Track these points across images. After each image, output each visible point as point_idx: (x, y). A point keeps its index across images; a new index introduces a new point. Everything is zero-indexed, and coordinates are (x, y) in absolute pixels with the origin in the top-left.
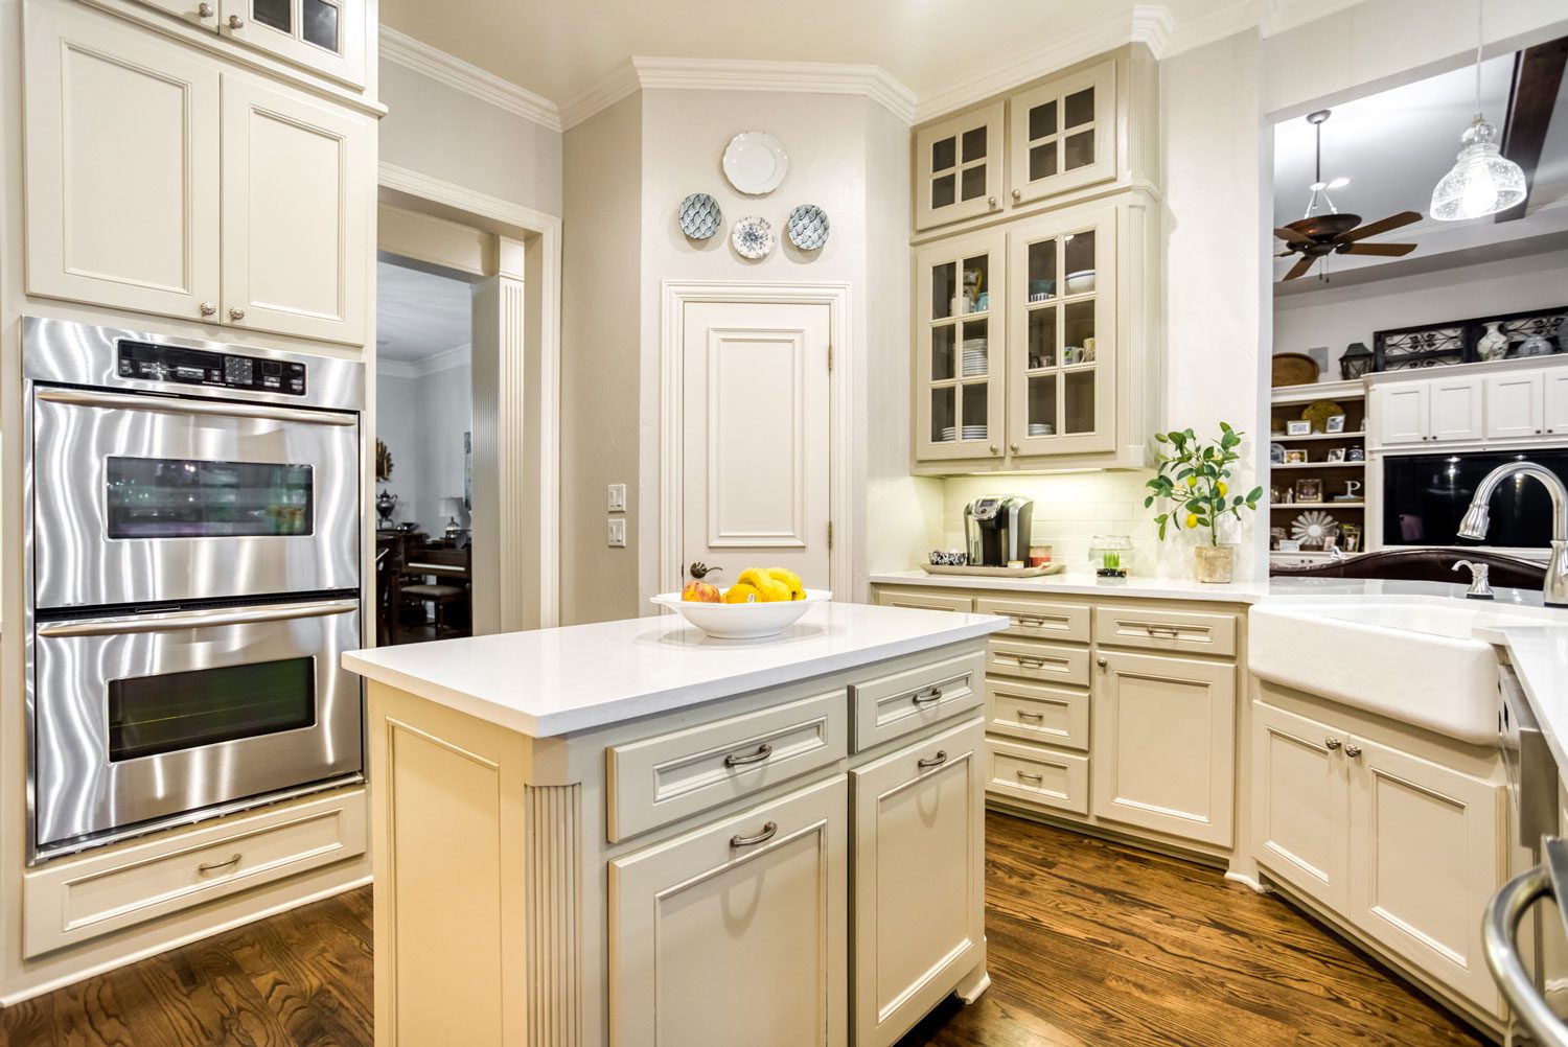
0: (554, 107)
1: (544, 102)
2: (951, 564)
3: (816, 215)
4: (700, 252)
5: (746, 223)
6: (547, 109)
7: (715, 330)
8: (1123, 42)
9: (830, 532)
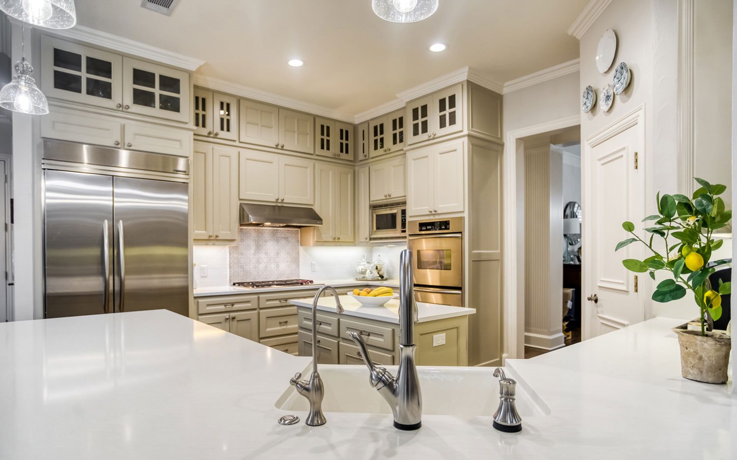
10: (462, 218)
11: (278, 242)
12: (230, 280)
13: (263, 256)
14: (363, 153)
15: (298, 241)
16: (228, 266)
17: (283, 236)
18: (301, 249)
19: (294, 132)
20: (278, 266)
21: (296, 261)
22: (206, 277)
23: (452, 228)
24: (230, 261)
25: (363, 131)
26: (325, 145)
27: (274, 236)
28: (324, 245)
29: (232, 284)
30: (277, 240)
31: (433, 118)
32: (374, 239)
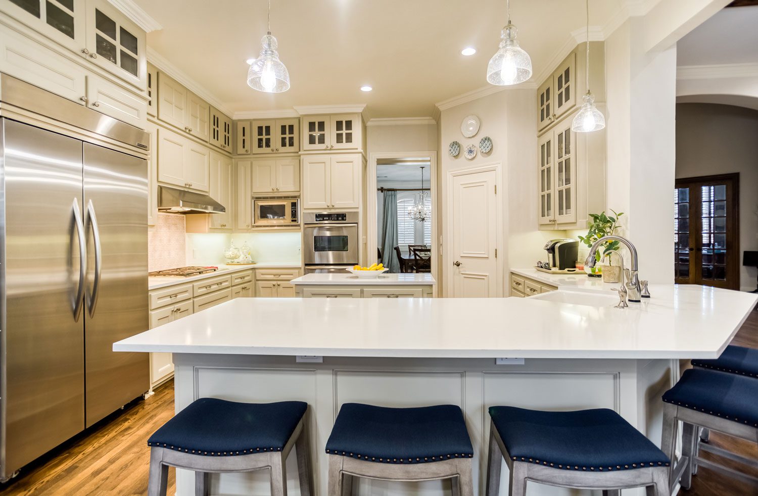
0: (431, 118)
1: (428, 118)
2: (542, 267)
3: (487, 139)
4: (457, 160)
5: (469, 147)
6: (429, 119)
7: (461, 185)
8: (576, 45)
9: (496, 253)
10: (357, 213)
11: (170, 229)
14: (244, 147)
15: (184, 227)
17: (173, 222)
18: (186, 235)
19: (197, 118)
20: (169, 254)
21: (182, 248)
23: (348, 219)
25: (244, 128)
26: (216, 135)
27: (167, 222)
28: (214, 232)
30: (169, 227)
31: (330, 133)
32: (257, 226)
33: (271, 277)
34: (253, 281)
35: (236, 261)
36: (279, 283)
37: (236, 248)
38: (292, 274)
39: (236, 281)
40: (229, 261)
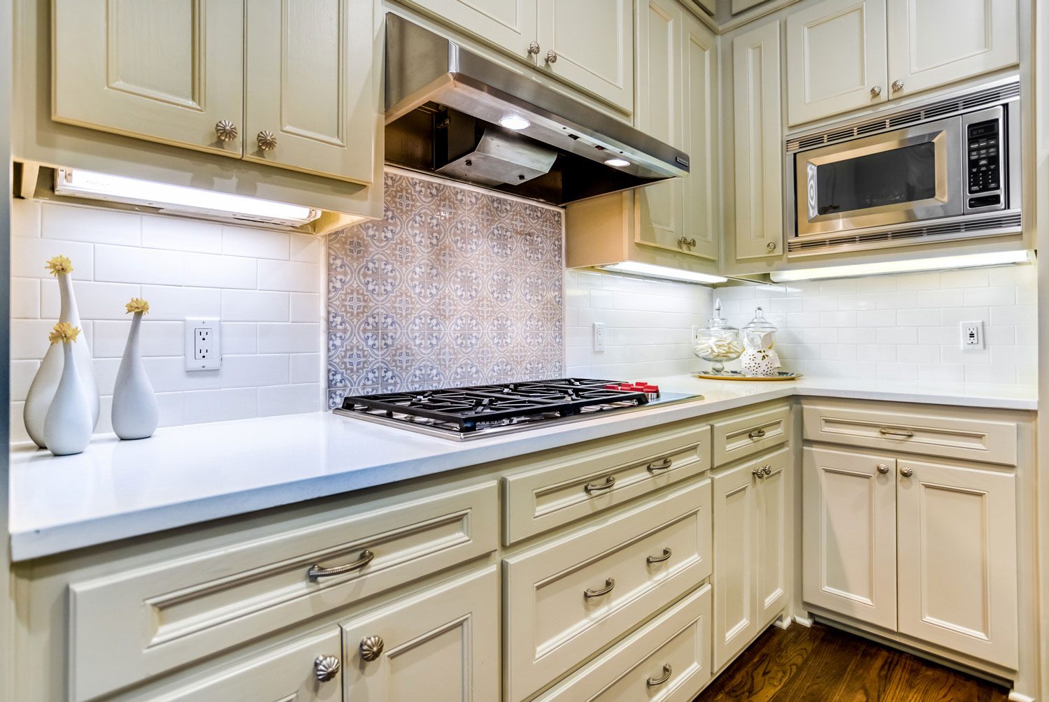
11: (504, 247)
12: (330, 384)
13: (453, 289)
15: (560, 248)
16: (323, 325)
17: (519, 225)
18: (568, 274)
20: (502, 332)
21: (555, 312)
22: (215, 372)
24: (329, 304)
27: (491, 222)
29: (339, 401)
30: (502, 239)
32: (806, 245)
33: (870, 436)
34: (791, 443)
35: (729, 366)
36: (906, 464)
37: (730, 328)
38: (980, 437)
39: (731, 446)
40: (709, 367)
